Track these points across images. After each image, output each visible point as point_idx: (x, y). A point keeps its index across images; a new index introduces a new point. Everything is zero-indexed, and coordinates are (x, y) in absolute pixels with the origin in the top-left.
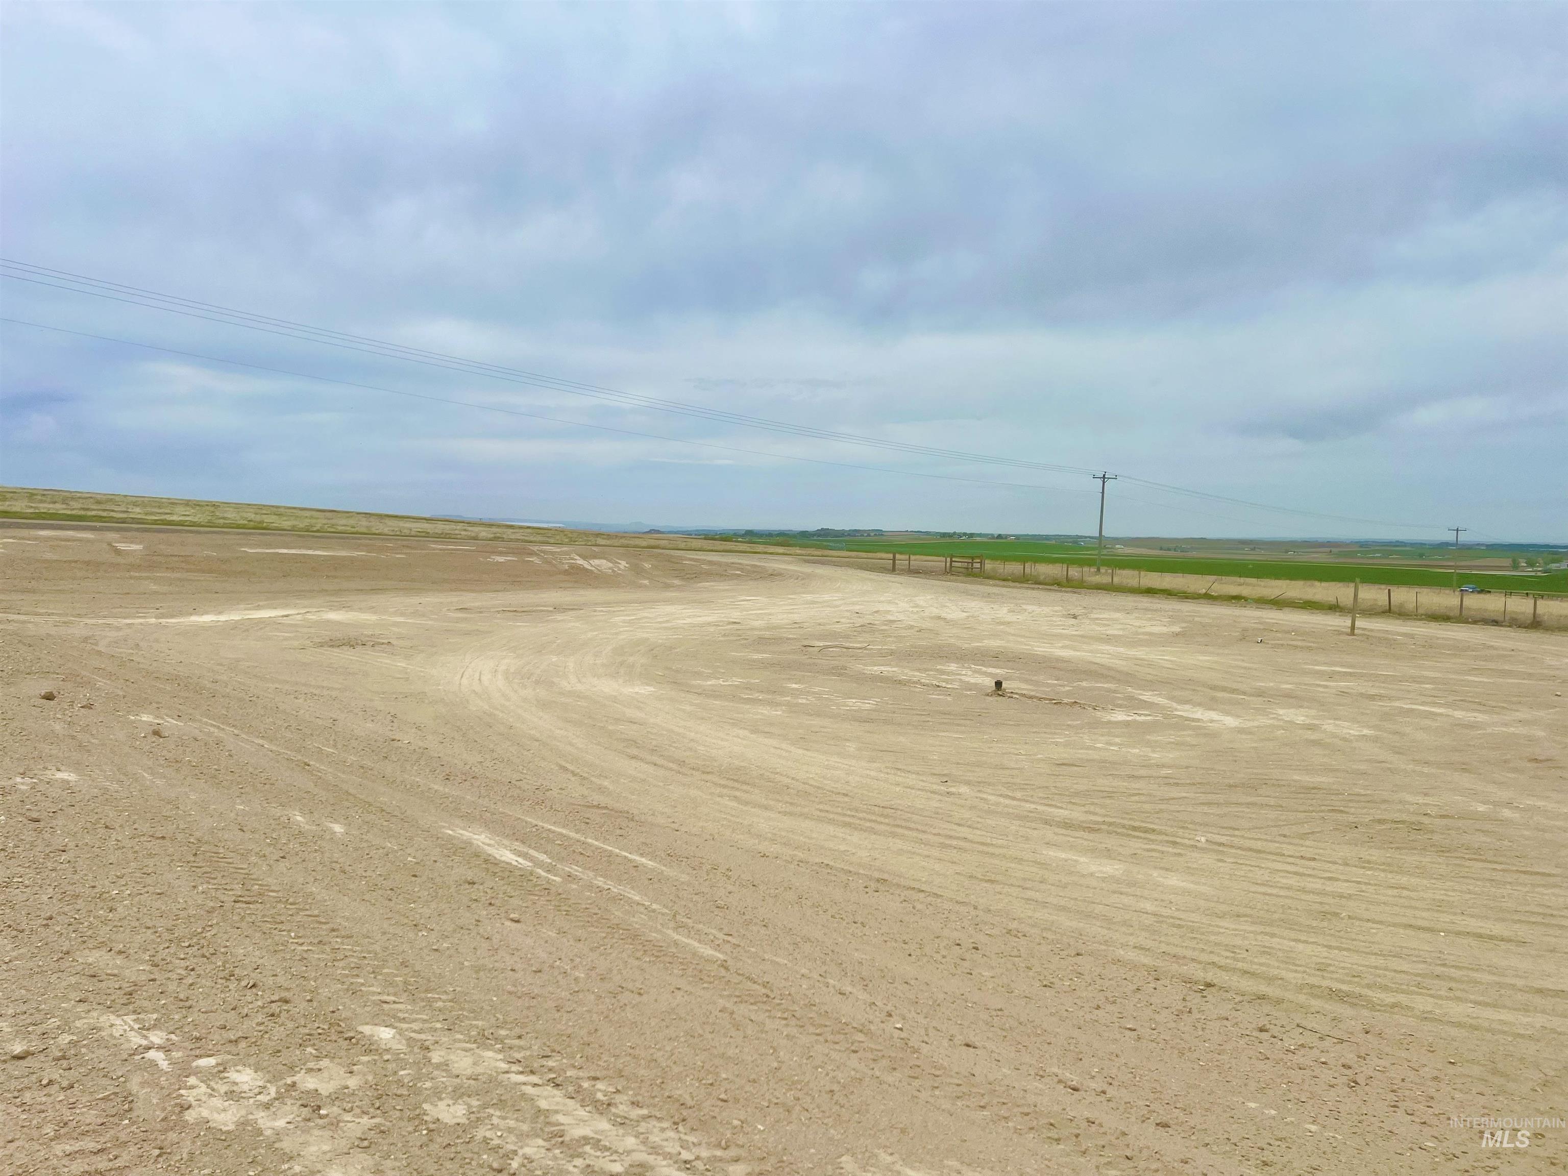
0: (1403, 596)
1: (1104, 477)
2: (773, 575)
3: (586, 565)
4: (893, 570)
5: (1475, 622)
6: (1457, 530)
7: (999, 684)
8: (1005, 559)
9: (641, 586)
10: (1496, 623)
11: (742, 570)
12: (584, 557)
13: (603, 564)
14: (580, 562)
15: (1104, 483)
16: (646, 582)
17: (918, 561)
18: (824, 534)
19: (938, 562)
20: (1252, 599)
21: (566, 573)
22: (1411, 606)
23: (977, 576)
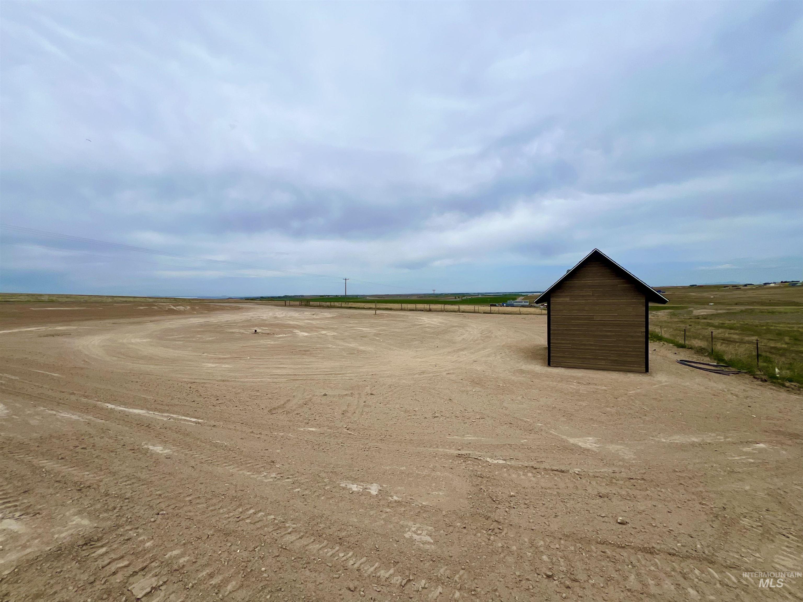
0: (404, 306)
1: (345, 279)
2: (239, 308)
3: (175, 308)
4: (285, 305)
6: (434, 290)
7: (256, 331)
8: (326, 302)
9: (195, 314)
10: (423, 311)
11: (230, 307)
12: (174, 306)
13: (182, 308)
14: (172, 307)
16: (195, 312)
17: (292, 303)
18: (262, 297)
19: (298, 303)
21: (166, 311)
22: (406, 308)
23: (307, 306)
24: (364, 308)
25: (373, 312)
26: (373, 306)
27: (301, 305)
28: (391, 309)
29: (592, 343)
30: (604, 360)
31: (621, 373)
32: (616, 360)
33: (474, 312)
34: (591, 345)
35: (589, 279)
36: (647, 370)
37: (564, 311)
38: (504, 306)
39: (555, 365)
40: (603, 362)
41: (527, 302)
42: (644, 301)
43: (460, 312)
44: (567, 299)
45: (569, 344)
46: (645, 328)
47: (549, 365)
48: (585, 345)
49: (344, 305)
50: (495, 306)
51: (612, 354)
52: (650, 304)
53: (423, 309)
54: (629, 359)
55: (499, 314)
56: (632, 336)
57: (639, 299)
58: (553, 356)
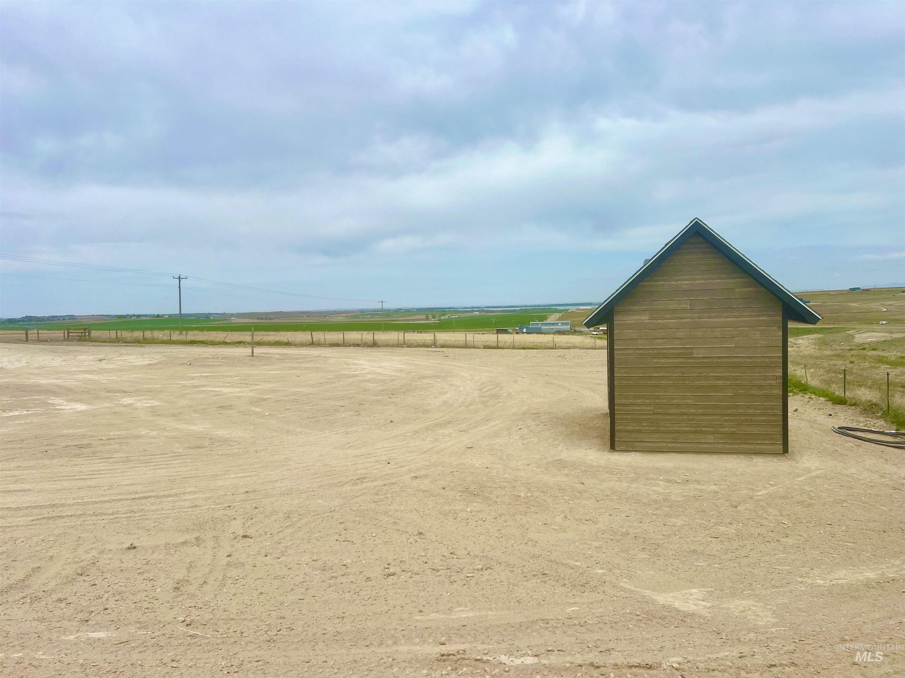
0: (319, 336)
1: (179, 277)
4: (27, 340)
5: (350, 346)
6: (382, 302)
8: (133, 330)
10: (358, 345)
15: (179, 280)
17: (44, 334)
19: (60, 334)
20: (246, 342)
23: (84, 340)
24: (225, 344)
25: (247, 351)
26: (246, 337)
27: (68, 339)
28: (288, 344)
29: (690, 402)
30: (713, 433)
31: (742, 456)
32: (733, 433)
33: (466, 346)
34: (689, 406)
35: (683, 277)
36: (786, 450)
37: (640, 341)
38: (523, 333)
39: (623, 448)
40: (710, 438)
41: (567, 324)
42: (781, 318)
43: (436, 347)
44: (645, 318)
45: (650, 405)
46: (781, 370)
47: (613, 448)
48: (678, 406)
49: (176, 336)
50: (505, 332)
51: (726, 421)
52: (791, 325)
53: (359, 342)
54: (756, 430)
55: (514, 348)
56: (760, 387)
57: (771, 316)
58: (620, 431)
